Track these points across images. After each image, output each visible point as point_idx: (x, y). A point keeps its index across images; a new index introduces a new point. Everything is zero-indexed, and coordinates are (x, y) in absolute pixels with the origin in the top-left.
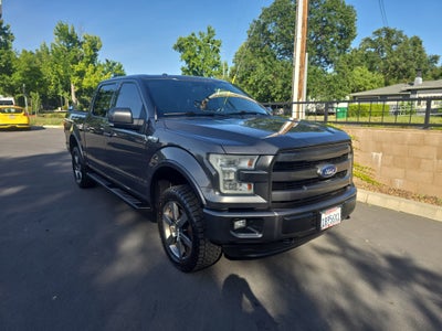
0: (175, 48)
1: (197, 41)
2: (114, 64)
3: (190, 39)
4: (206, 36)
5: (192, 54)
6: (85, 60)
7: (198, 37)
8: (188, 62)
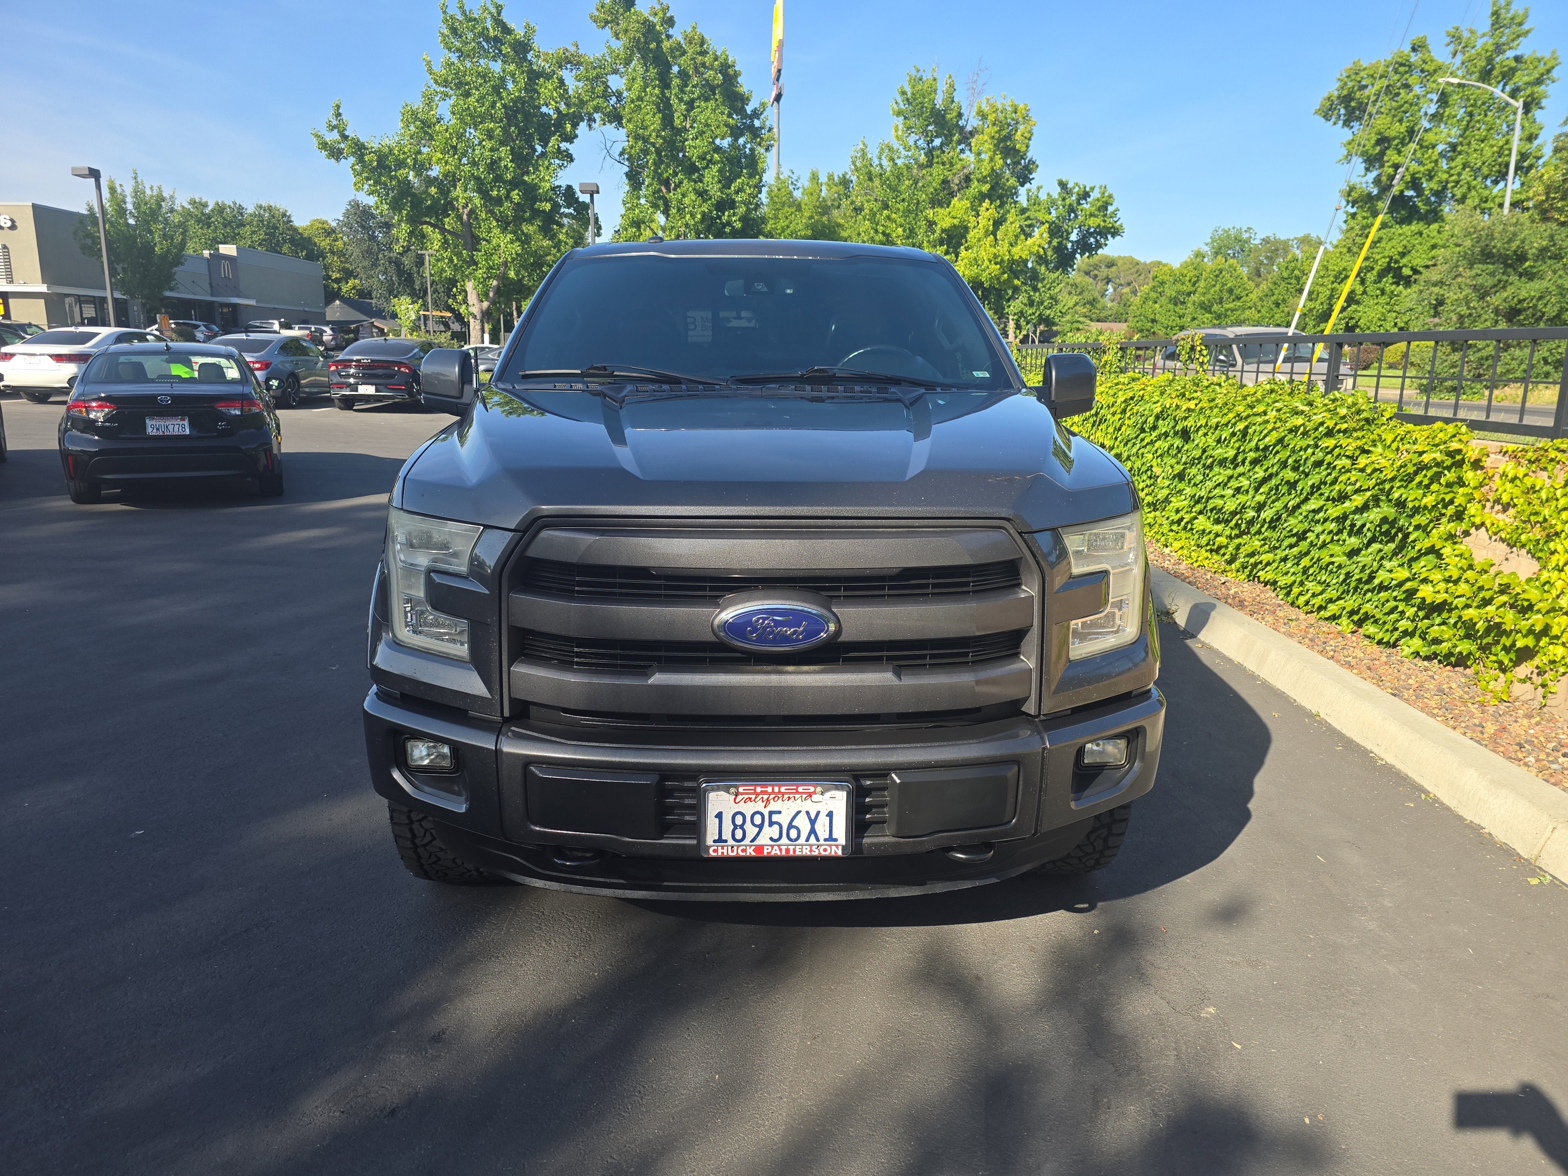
0: (1327, 113)
1: (1429, 74)
2: (1086, 195)
3: (1403, 66)
4: (1483, 43)
5: (1398, 129)
6: (975, 187)
7: (1440, 53)
8: (1372, 161)
